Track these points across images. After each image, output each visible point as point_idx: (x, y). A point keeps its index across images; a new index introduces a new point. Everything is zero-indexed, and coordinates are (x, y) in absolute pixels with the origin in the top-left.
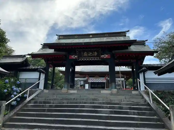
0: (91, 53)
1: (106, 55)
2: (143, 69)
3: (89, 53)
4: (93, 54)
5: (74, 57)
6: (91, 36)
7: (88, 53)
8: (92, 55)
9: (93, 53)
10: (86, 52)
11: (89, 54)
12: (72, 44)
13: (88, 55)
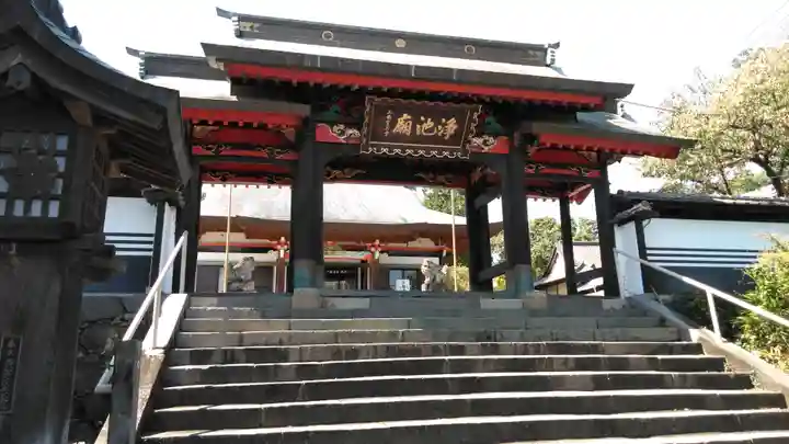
0: (430, 124)
1: (491, 140)
2: (640, 207)
3: (421, 123)
4: (440, 127)
5: (339, 134)
6: (400, 43)
7: (416, 121)
8: (431, 130)
9: (438, 123)
10: (405, 116)
11: (418, 126)
12: (340, 63)
13: (414, 128)
